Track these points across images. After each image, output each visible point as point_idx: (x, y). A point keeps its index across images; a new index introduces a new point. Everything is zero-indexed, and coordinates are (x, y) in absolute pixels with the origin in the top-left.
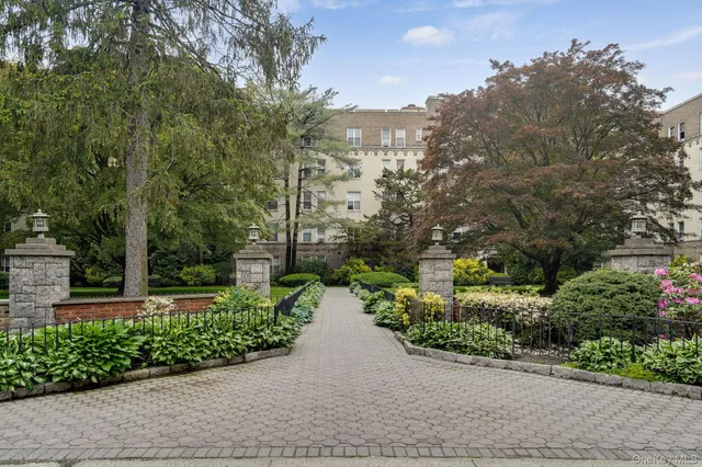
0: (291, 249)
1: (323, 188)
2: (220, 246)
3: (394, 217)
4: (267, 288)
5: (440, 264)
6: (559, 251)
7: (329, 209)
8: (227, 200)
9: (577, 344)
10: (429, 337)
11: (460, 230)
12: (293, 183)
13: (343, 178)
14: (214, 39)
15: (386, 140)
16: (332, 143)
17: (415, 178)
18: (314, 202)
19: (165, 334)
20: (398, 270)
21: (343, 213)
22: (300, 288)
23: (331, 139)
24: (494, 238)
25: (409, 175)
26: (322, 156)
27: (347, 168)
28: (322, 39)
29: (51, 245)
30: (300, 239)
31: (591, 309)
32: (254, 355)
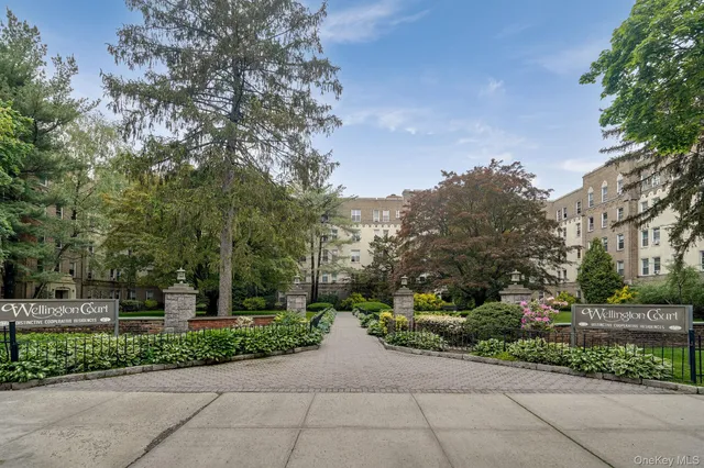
0: (315, 287)
1: (335, 248)
2: (269, 285)
3: (381, 266)
4: (304, 311)
5: (405, 298)
6: (484, 290)
7: (340, 262)
8: (275, 256)
9: (476, 343)
10: (398, 339)
11: (424, 275)
12: (316, 246)
13: (349, 242)
14: (272, 162)
15: (376, 217)
16: (341, 220)
17: (395, 241)
18: (330, 257)
19: (252, 336)
20: (384, 301)
21: (348, 264)
22: (321, 312)
23: (341, 217)
24: (443, 281)
25: (390, 240)
26: (335, 227)
27: (351, 235)
28: (338, 164)
29: (187, 288)
30: (321, 281)
31: (485, 324)
32: (299, 349)
